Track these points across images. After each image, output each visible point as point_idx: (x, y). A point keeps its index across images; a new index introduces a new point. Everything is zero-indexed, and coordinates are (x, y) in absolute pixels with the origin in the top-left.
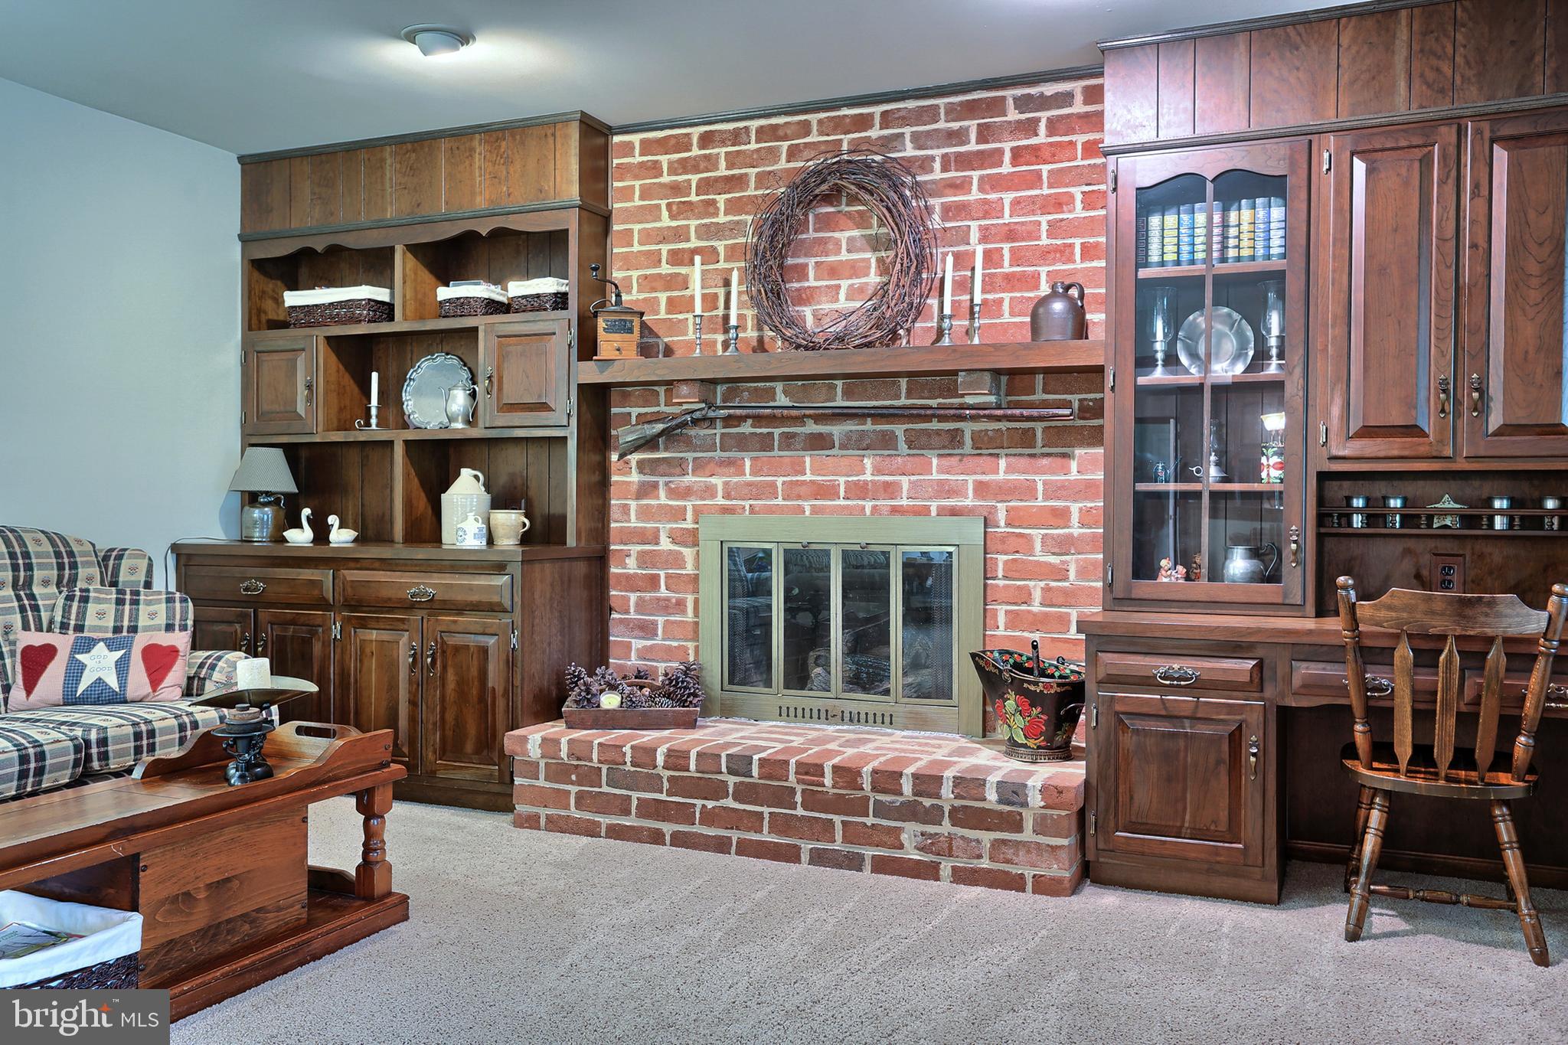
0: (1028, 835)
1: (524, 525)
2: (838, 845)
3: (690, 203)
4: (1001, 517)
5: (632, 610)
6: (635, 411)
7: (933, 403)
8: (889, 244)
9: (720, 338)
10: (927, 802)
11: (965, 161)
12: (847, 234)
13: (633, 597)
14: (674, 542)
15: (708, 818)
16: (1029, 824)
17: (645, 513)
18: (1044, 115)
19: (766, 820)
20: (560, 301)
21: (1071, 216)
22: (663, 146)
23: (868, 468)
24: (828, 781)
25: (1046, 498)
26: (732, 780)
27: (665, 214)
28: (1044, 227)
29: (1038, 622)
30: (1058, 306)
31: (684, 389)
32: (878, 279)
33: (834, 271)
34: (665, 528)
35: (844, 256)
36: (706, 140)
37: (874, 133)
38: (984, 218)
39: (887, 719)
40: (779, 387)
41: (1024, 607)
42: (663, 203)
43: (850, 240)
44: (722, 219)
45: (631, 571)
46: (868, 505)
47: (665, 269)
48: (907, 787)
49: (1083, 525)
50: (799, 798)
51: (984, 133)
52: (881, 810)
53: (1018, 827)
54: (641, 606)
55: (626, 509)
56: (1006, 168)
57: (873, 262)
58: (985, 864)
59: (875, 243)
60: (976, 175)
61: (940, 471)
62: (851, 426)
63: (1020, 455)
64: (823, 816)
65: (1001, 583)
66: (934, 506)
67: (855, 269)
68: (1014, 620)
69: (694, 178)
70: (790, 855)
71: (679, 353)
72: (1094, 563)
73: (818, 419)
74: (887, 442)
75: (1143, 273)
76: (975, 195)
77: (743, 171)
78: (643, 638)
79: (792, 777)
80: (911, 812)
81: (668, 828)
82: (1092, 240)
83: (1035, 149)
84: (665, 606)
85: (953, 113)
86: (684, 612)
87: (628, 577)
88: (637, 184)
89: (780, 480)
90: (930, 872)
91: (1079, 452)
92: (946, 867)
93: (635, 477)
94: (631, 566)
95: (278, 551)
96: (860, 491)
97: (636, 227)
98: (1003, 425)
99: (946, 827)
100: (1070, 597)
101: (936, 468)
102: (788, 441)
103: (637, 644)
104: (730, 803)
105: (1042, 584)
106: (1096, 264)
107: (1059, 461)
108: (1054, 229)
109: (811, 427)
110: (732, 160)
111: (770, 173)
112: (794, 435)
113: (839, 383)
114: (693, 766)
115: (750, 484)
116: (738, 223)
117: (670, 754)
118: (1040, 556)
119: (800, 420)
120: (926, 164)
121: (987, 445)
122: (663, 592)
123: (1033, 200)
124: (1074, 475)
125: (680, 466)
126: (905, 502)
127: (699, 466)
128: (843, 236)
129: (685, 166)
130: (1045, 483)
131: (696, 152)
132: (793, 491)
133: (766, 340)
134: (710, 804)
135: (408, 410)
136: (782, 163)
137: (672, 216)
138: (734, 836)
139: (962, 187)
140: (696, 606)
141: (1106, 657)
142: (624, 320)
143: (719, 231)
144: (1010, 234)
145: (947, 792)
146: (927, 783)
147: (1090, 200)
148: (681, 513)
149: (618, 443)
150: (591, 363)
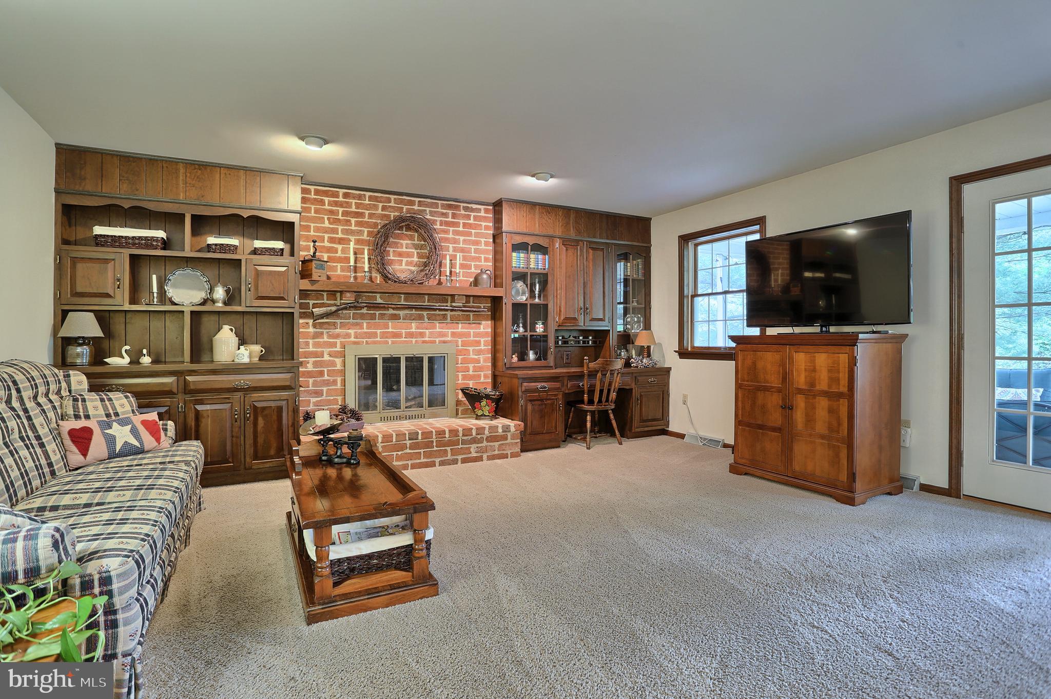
0: (509, 441)
1: (262, 351)
2: (449, 457)
3: (339, 219)
4: (460, 343)
5: (310, 386)
6: (311, 302)
7: (437, 305)
8: (421, 247)
9: (354, 274)
10: (479, 437)
11: (448, 224)
12: (406, 242)
13: (311, 380)
14: (330, 356)
16: (509, 437)
17: (316, 345)
18: (473, 214)
19: (422, 454)
21: (481, 248)
22: (326, 194)
23: (414, 327)
24: (447, 435)
25: (474, 337)
26: (408, 442)
27: (326, 222)
28: (473, 250)
29: (471, 378)
30: (482, 277)
31: (348, 295)
32: (417, 260)
33: (400, 255)
34: (326, 351)
35: (404, 249)
36: (346, 195)
37: (416, 207)
38: (454, 244)
39: (423, 416)
40: (378, 296)
41: (467, 373)
42: (326, 217)
43: (407, 244)
44: (353, 228)
45: (310, 370)
46: (414, 340)
47: (328, 244)
48: (474, 432)
49: (485, 346)
50: (435, 444)
51: (454, 216)
52: (464, 442)
53: (507, 439)
54: (314, 384)
55: (307, 344)
56: (461, 229)
57: (415, 253)
58: (496, 452)
59: (416, 247)
60: (451, 229)
61: (440, 328)
62: (407, 312)
63: (466, 323)
64: (443, 448)
65: (460, 365)
66: (438, 340)
67: (409, 255)
68: (464, 377)
69: (341, 210)
70: (432, 464)
71: (333, 279)
72: (488, 357)
73: (393, 309)
74: (421, 318)
75: (513, 269)
76: (451, 236)
77: (363, 211)
78: (316, 397)
79: (434, 437)
80: (474, 441)
82: (487, 256)
83: (470, 224)
84: (327, 383)
85: (443, 206)
86: (336, 385)
87: (309, 372)
88: (313, 207)
89: (379, 331)
90: (480, 459)
91: (483, 322)
92: (485, 457)
93: (311, 330)
94: (310, 367)
95: (107, 370)
96: (411, 335)
97: (312, 225)
98: (460, 314)
99: (485, 443)
100: (481, 369)
101: (438, 327)
102: (382, 316)
103: (313, 400)
104: (408, 451)
105: (473, 365)
106: (488, 264)
107: (477, 325)
108: (476, 251)
109: (391, 311)
110: (358, 206)
111: (374, 213)
112: (385, 314)
113: (403, 296)
114: (394, 440)
115: (366, 333)
116: (361, 230)
118: (472, 356)
119: (387, 309)
120: (435, 222)
121: (455, 320)
122: (326, 377)
123: (470, 240)
124: (482, 330)
125: (334, 324)
126: (427, 339)
127: (343, 326)
128: (404, 242)
129: (336, 204)
130: (473, 332)
131: (341, 199)
132: (384, 335)
133: (373, 277)
134: (399, 453)
135: (169, 295)
136: (380, 211)
137: (330, 223)
138: (410, 463)
139: (447, 232)
140: (344, 381)
141: (525, 384)
142: (322, 264)
143: (352, 232)
144: (462, 250)
145: (487, 432)
146: (480, 430)
147: (486, 244)
148: (334, 345)
149: (311, 315)
150: (306, 281)
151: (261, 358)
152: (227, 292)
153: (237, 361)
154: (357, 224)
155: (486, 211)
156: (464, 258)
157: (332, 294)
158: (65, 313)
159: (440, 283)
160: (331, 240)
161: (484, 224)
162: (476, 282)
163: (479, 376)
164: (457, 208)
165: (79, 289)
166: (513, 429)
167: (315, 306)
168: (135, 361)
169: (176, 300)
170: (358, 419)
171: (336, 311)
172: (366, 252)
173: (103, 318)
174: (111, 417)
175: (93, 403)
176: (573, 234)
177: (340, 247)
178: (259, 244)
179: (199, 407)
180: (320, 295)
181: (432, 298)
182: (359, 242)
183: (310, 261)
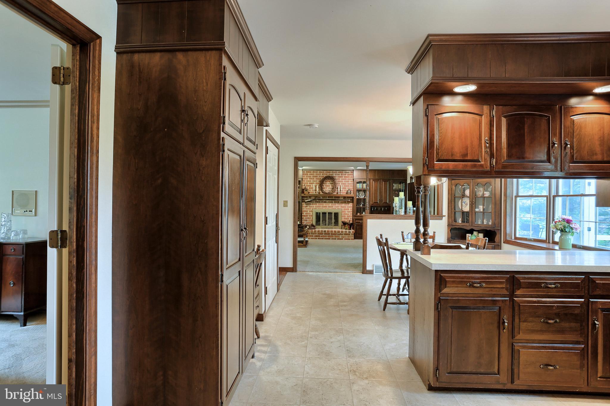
0: (351, 235)
2: (334, 238)
3: (312, 178)
4: (343, 209)
6: (305, 199)
7: (337, 199)
9: (315, 192)
13: (305, 217)
14: (310, 212)
15: (321, 236)
16: (351, 234)
17: (306, 209)
18: (347, 174)
19: (327, 236)
21: (349, 183)
22: (308, 172)
23: (330, 205)
25: (347, 207)
26: (324, 233)
28: (347, 183)
29: (346, 219)
30: (349, 191)
31: (313, 197)
32: (331, 187)
34: (308, 210)
35: (328, 185)
36: (313, 172)
37: (331, 173)
38: (341, 182)
39: (332, 228)
40: (321, 197)
41: (345, 217)
42: (308, 178)
44: (315, 180)
46: (330, 208)
47: (309, 184)
49: (350, 210)
51: (341, 175)
52: (338, 235)
53: (350, 235)
54: (306, 218)
55: (304, 208)
56: (343, 178)
58: (347, 238)
59: (331, 184)
60: (341, 178)
62: (328, 201)
63: (345, 204)
64: (333, 235)
65: (343, 215)
66: (337, 208)
68: (344, 219)
69: (312, 176)
70: (330, 239)
71: (310, 193)
72: (351, 213)
74: (332, 202)
75: (357, 189)
76: (341, 180)
80: (341, 234)
81: (317, 238)
82: (351, 185)
83: (346, 176)
84: (309, 218)
85: (339, 172)
88: (305, 176)
89: (321, 206)
90: (342, 239)
91: (350, 204)
92: (344, 239)
93: (305, 205)
94: (305, 214)
96: (329, 207)
98: (343, 201)
99: (343, 235)
100: (349, 216)
101: (337, 205)
102: (322, 202)
103: (305, 222)
104: (324, 235)
105: (347, 215)
106: (352, 187)
107: (348, 204)
109: (325, 201)
110: (316, 174)
111: (320, 176)
113: (327, 197)
114: (320, 232)
115: (318, 206)
117: (318, 231)
118: (347, 213)
119: (323, 200)
120: (336, 177)
121: (342, 203)
122: (308, 217)
123: (346, 181)
124: (350, 206)
125: (310, 204)
126: (334, 208)
127: (312, 204)
128: (328, 183)
131: (312, 173)
132: (322, 207)
133: (320, 192)
136: (322, 175)
137: (310, 179)
138: (324, 238)
139: (340, 179)
140: (312, 218)
141: (356, 221)
142: (307, 189)
143: (315, 181)
144: (344, 184)
145: (344, 232)
146: (342, 232)
147: (351, 182)
148: (310, 209)
149: (304, 202)
150: (303, 194)
154: (316, 179)
155: (351, 172)
156: (344, 186)
157: (310, 197)
159: (337, 193)
160: (310, 183)
161: (350, 176)
162: (347, 193)
163: (349, 219)
164: (343, 172)
166: (351, 232)
167: (306, 199)
170: (314, 227)
171: (310, 201)
172: (318, 186)
176: (377, 177)
177: (312, 185)
180: (307, 197)
181: (335, 197)
182: (316, 183)
183: (304, 189)
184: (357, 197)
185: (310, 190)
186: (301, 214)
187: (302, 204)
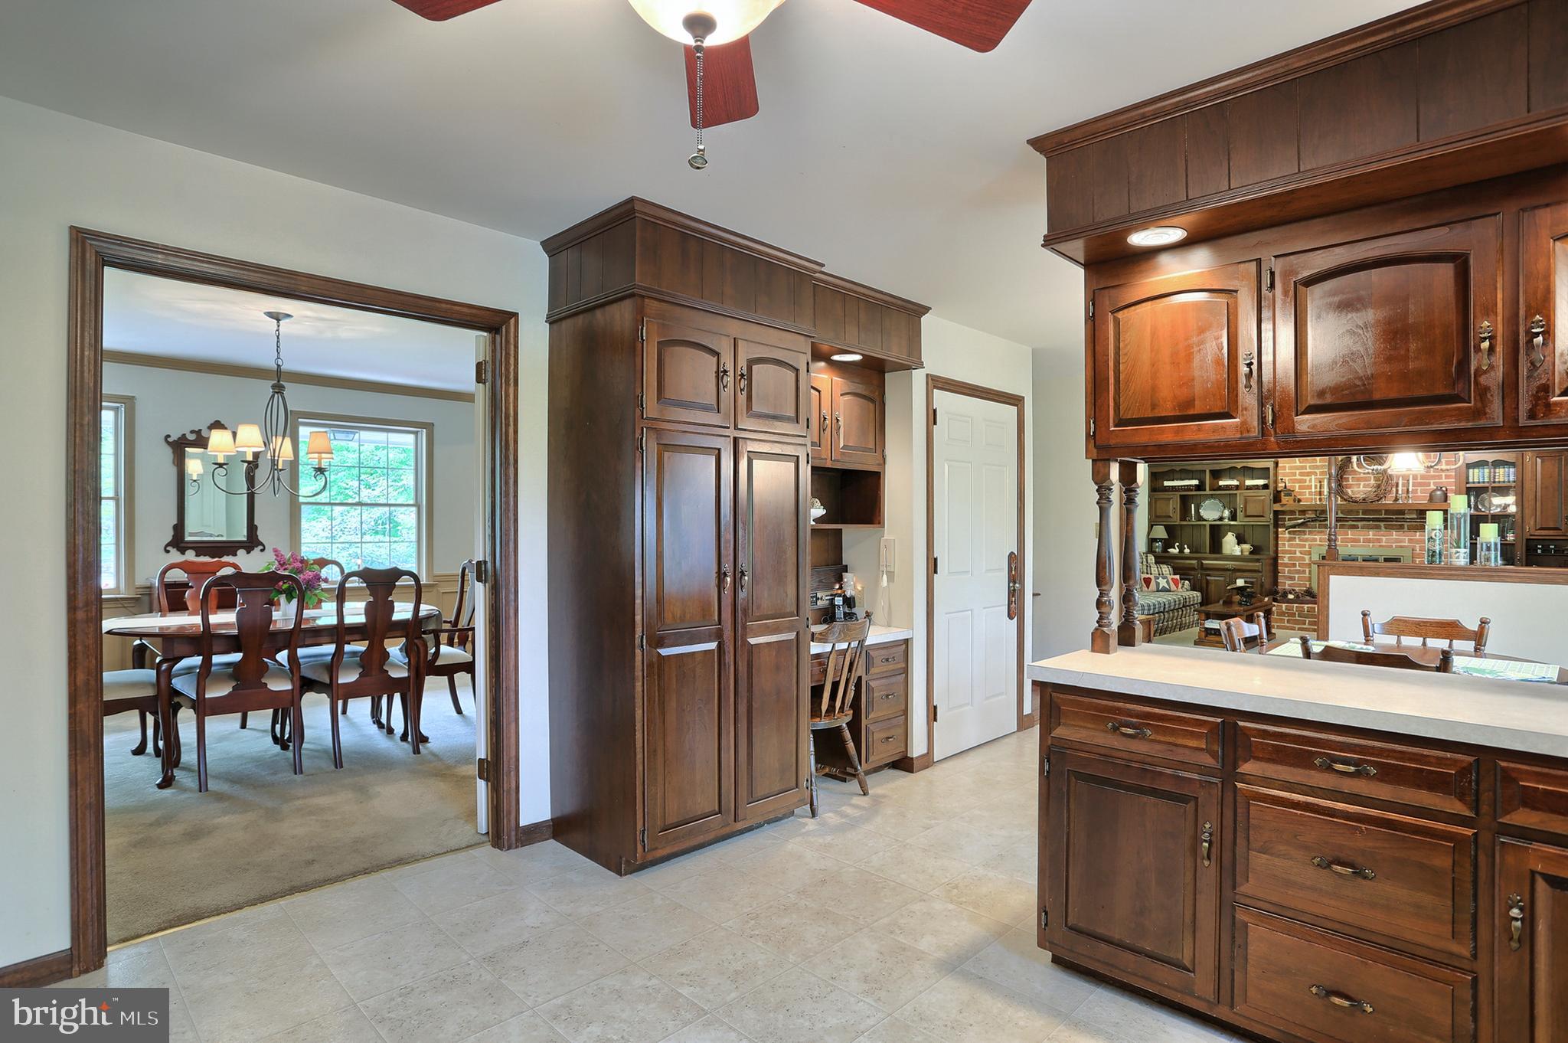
1: (1252, 548)
4: (1417, 548)
5: (1287, 573)
6: (1287, 517)
7: (1394, 517)
9: (1318, 497)
13: (1287, 569)
14: (1301, 554)
17: (1291, 546)
20: (1266, 487)
21: (1440, 467)
23: (1371, 534)
30: (1439, 493)
31: (1310, 512)
32: (1374, 482)
33: (1359, 480)
34: (1298, 550)
35: (1362, 475)
45: (1286, 562)
46: (1371, 545)
47: (1298, 477)
54: (1289, 572)
55: (1284, 545)
57: (1373, 477)
61: (1397, 536)
62: (1365, 523)
66: (1394, 545)
67: (1366, 479)
73: (1354, 521)
74: (1378, 527)
75: (1468, 485)
78: (1290, 580)
82: (1448, 474)
84: (1298, 572)
86: (1305, 573)
87: (1285, 564)
93: (1287, 535)
94: (1286, 560)
95: (1166, 555)
96: (1369, 541)
97: (1287, 465)
98: (1418, 523)
101: (1395, 535)
102: (1343, 526)
103: (1288, 582)
106: (1451, 481)
109: (1351, 523)
112: (1345, 525)
113: (1361, 511)
119: (1348, 521)
121: (1412, 528)
122: (1298, 568)
125: (1304, 533)
126: (1384, 544)
127: (1310, 534)
132: (1344, 540)
135: (1202, 514)
142: (1289, 493)
148: (1304, 546)
149: (1283, 526)
150: (1278, 504)
151: (1251, 553)
152: (1231, 512)
153: (1233, 554)
156: (1423, 477)
157: (1303, 512)
158: (1152, 526)
159: (1397, 499)
162: (1431, 499)
165: (1158, 514)
167: (1289, 520)
168: (1181, 550)
169: (1205, 517)
171: (1302, 524)
172: (1326, 480)
173: (1169, 529)
174: (1161, 575)
175: (1154, 569)
177: (1308, 478)
178: (1249, 482)
179: (1208, 578)
180: (1293, 512)
181: (1387, 512)
182: (1322, 473)
183: (1280, 491)
184: (1472, 511)
185: (1301, 494)
186: (1276, 559)
187: (1277, 533)
